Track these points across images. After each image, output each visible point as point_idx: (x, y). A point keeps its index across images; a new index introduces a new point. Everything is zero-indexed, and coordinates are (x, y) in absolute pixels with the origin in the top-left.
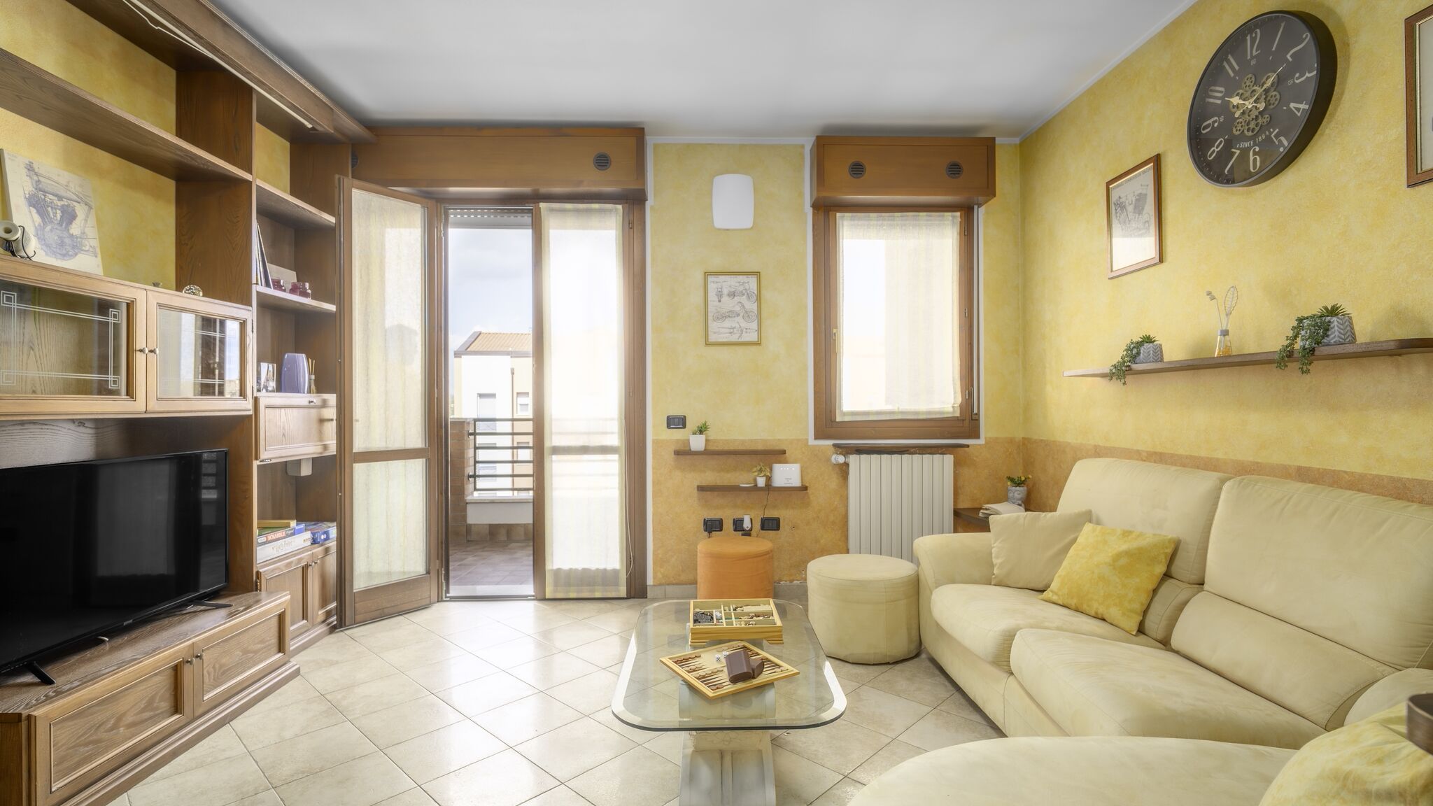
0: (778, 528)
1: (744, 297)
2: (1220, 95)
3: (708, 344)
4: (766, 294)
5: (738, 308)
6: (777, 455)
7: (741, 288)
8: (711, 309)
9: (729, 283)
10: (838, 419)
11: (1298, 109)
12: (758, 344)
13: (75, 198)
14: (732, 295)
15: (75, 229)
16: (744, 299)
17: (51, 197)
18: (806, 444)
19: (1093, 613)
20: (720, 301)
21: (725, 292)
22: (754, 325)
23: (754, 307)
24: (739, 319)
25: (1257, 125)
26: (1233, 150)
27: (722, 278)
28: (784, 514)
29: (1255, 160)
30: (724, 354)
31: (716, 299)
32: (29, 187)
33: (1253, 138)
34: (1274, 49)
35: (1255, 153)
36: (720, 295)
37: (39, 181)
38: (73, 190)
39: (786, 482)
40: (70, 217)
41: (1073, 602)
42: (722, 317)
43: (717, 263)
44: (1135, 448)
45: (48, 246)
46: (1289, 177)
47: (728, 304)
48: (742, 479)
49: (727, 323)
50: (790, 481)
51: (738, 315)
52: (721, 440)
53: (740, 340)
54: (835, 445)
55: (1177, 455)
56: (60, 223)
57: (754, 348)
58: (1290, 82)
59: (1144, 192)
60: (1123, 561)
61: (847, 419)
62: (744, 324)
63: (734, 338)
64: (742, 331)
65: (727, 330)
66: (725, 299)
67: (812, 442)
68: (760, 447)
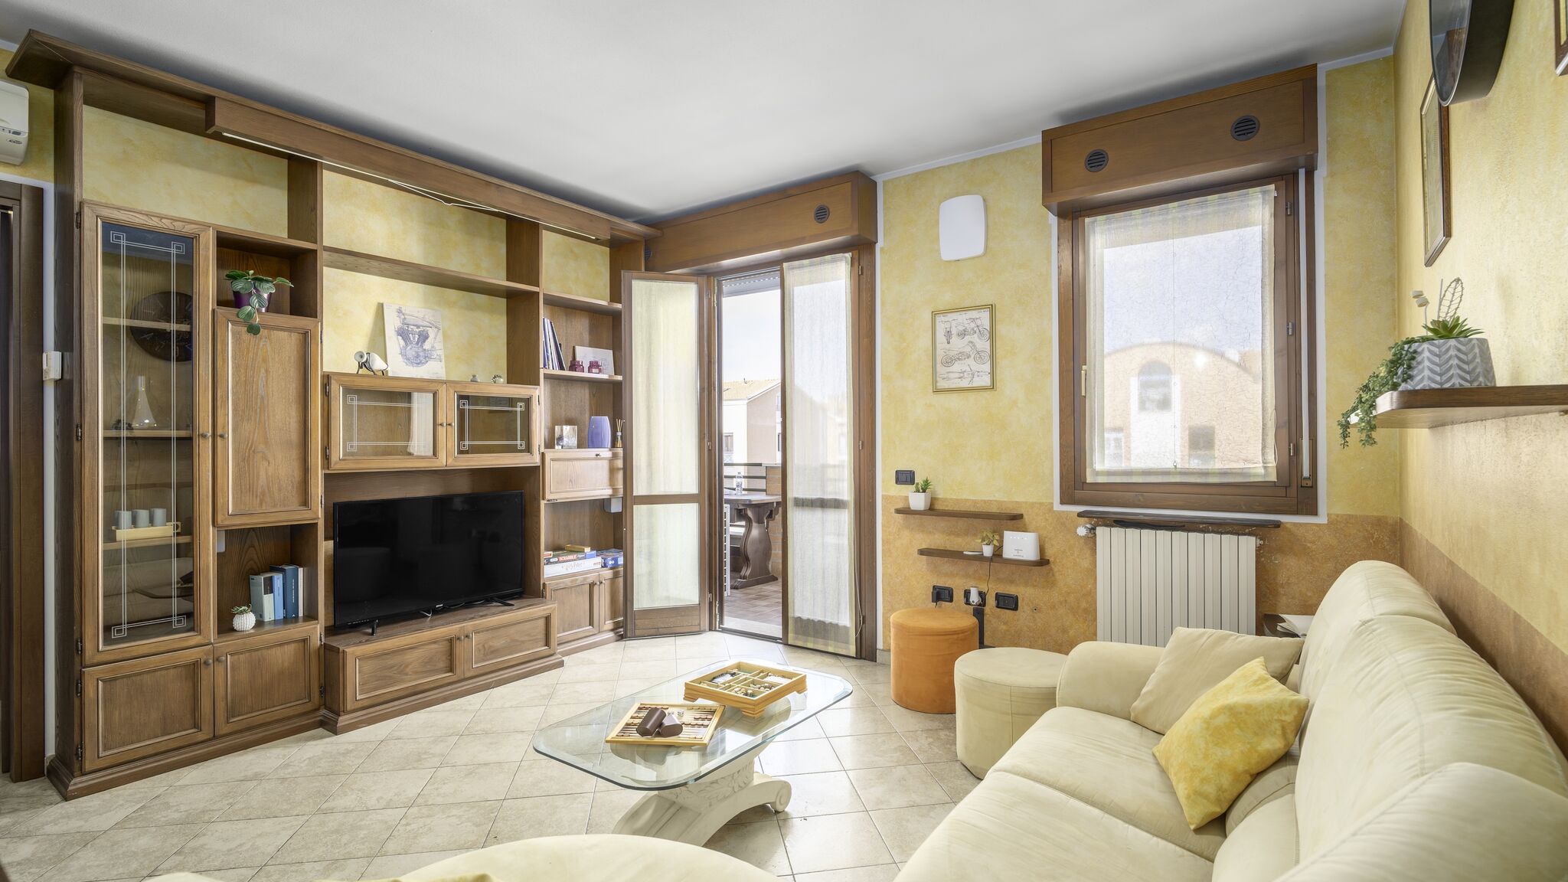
0: (1016, 608)
1: (976, 335)
3: (937, 391)
4: (1002, 329)
5: (968, 349)
6: (1014, 520)
7: (973, 325)
8: (940, 353)
9: (961, 320)
10: (1089, 480)
12: (993, 387)
13: (428, 324)
14: (962, 334)
15: (427, 345)
16: (975, 338)
17: (412, 327)
18: (1051, 510)
20: (949, 343)
21: (954, 331)
22: (987, 367)
23: (987, 346)
24: (971, 361)
27: (951, 317)
28: (1022, 591)
30: (953, 402)
31: (944, 340)
32: (398, 324)
36: (949, 334)
37: (405, 318)
38: (427, 320)
39: (1016, 553)
40: (424, 337)
42: (949, 362)
43: (946, 299)
45: (408, 359)
47: (958, 344)
48: (969, 544)
49: (957, 367)
50: (1021, 553)
51: (969, 357)
52: (951, 499)
53: (970, 386)
54: (1080, 515)
56: (417, 343)
57: (987, 394)
61: (1101, 480)
62: (975, 367)
63: (965, 384)
64: (973, 375)
65: (957, 375)
66: (954, 339)
67: (1058, 507)
68: (994, 509)
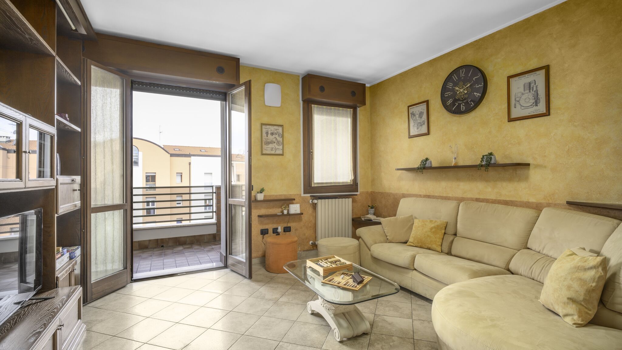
0: (290, 231)
1: (277, 135)
2: (451, 86)
3: (263, 154)
4: (286, 135)
5: (274, 140)
6: (289, 201)
7: (276, 132)
8: (264, 140)
9: (272, 129)
10: (313, 186)
11: (477, 95)
12: (282, 155)
14: (272, 134)
16: (277, 136)
18: (300, 196)
19: (426, 248)
20: (267, 136)
21: (269, 132)
22: (281, 147)
23: (281, 139)
24: (274, 144)
25: (464, 97)
26: (455, 103)
27: (268, 127)
28: (292, 225)
29: (463, 107)
30: (268, 158)
31: (265, 135)
33: (463, 101)
34: (469, 76)
35: (463, 105)
36: (267, 133)
39: (295, 211)
41: (419, 245)
42: (268, 143)
43: (266, 120)
44: (419, 194)
46: (473, 114)
47: (270, 137)
48: (277, 211)
49: (271, 146)
50: (297, 211)
51: (275, 143)
52: (268, 195)
53: (275, 153)
54: (311, 196)
55: (435, 196)
57: (281, 157)
58: (474, 87)
59: (423, 111)
60: (434, 230)
61: (316, 185)
62: (277, 147)
63: (273, 152)
64: (276, 149)
65: (270, 149)
66: (269, 135)
67: (303, 195)
68: (283, 198)
